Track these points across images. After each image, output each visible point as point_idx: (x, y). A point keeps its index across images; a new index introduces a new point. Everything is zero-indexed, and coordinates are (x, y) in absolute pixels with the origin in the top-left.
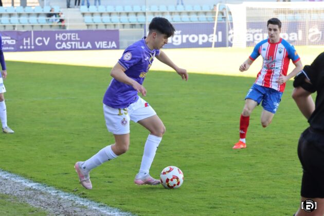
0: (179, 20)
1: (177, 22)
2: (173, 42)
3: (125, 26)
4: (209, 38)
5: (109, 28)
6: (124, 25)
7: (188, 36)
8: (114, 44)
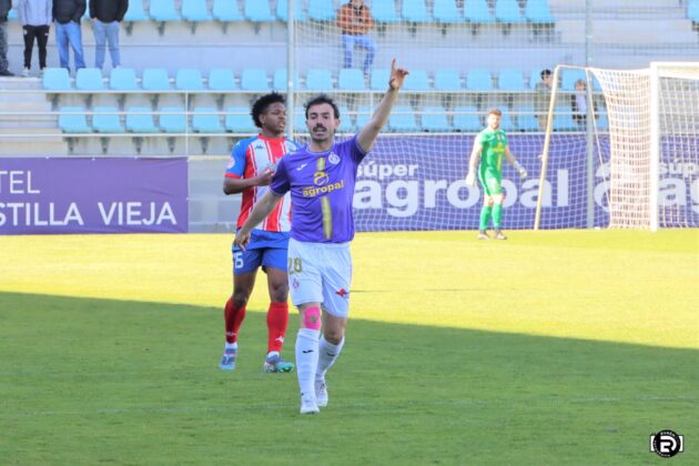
0: (413, 125)
1: (401, 131)
2: (386, 205)
3: (210, 146)
4: (521, 192)
5: (148, 151)
6: (204, 140)
7: (442, 184)
8: (168, 213)
